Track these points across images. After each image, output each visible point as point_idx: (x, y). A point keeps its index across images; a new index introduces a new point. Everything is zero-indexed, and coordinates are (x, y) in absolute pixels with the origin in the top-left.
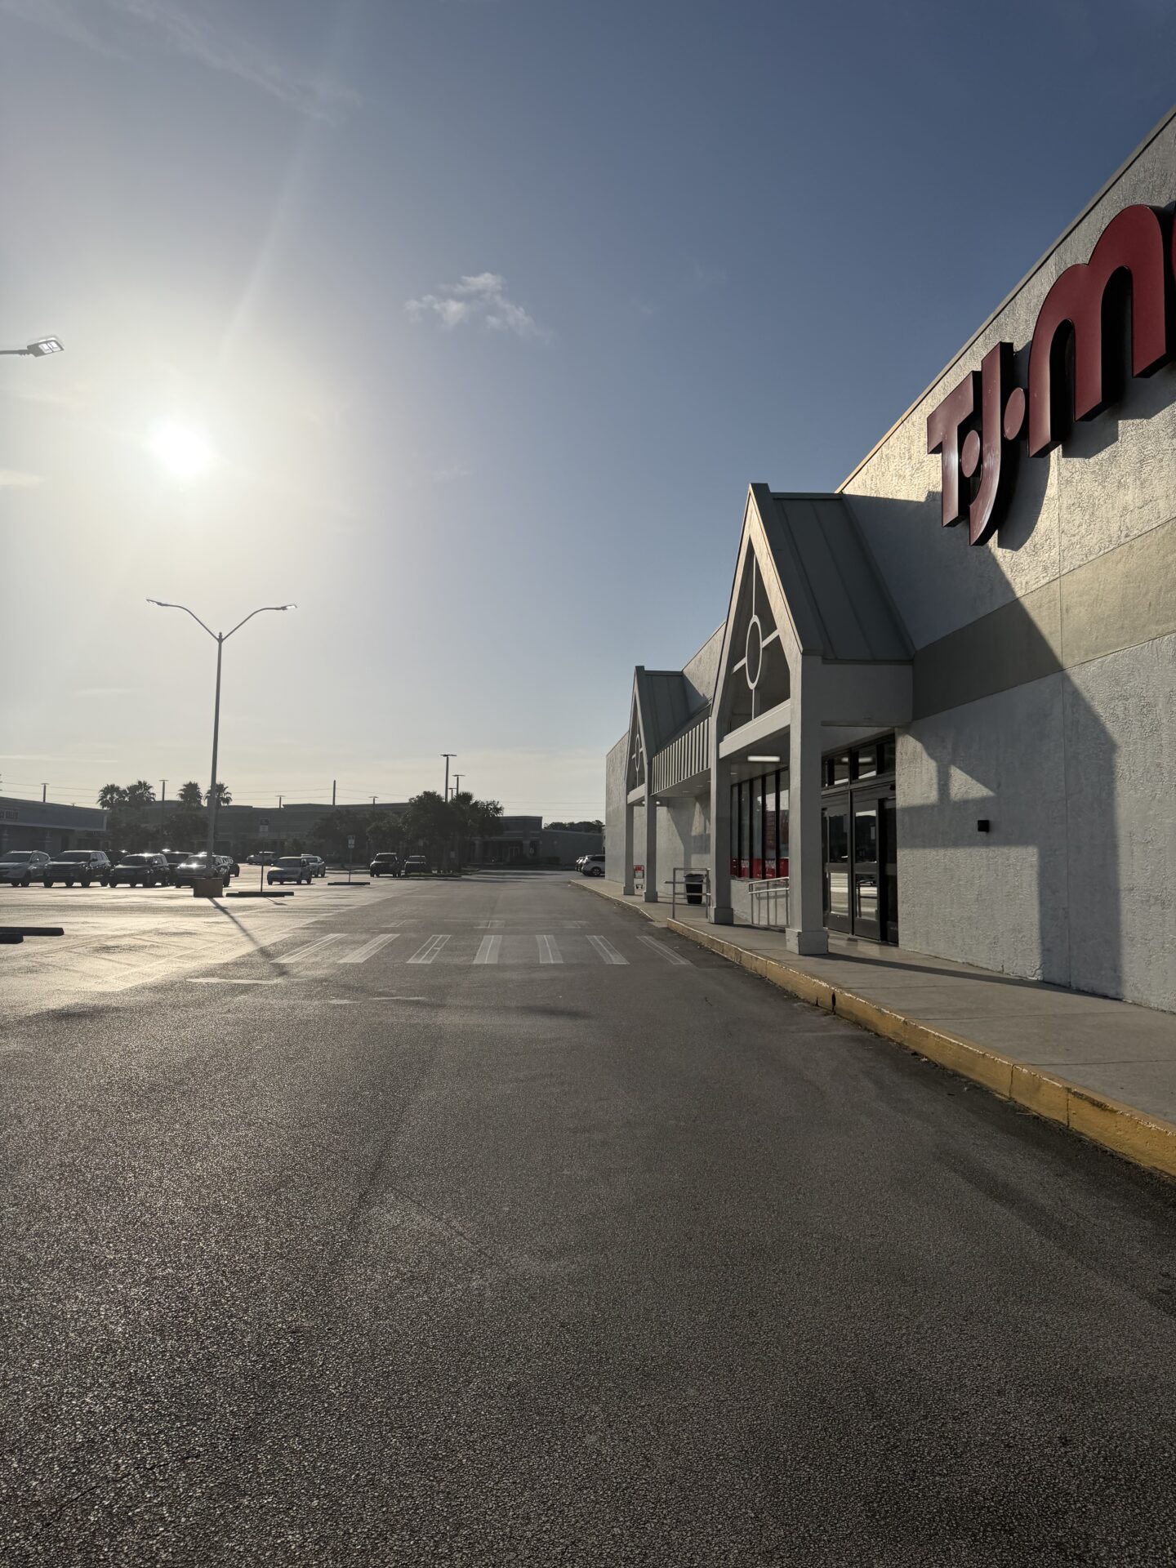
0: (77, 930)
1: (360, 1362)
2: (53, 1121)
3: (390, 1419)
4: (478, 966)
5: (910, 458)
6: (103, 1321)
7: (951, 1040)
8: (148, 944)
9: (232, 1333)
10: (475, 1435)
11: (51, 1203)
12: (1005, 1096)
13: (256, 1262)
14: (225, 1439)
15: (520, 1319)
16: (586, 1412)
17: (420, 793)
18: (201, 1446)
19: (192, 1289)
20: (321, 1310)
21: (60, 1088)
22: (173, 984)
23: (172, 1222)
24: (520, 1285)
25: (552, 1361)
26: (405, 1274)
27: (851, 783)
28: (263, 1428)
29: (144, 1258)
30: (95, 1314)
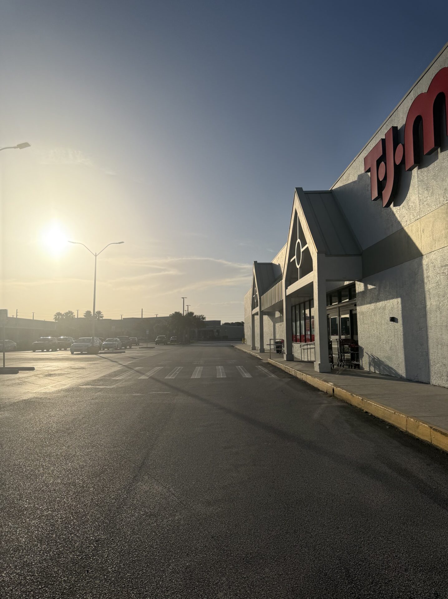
0: (40, 368)
2: (15, 446)
3: (133, 584)
4: (193, 379)
6: (17, 536)
7: (381, 407)
8: (67, 373)
9: (71, 542)
12: (404, 430)
13: (86, 508)
15: (194, 534)
16: (219, 581)
20: (110, 530)
21: (20, 432)
22: (73, 388)
24: (196, 518)
25: (207, 555)
26: (148, 513)
27: (339, 304)
29: (40, 506)
30: (15, 533)
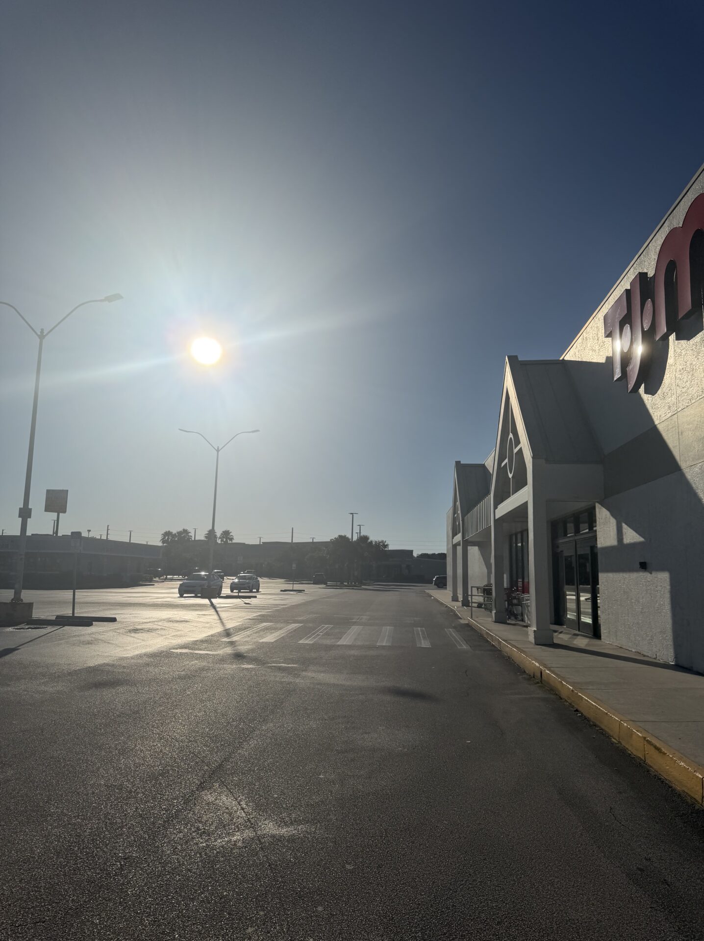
0: (124, 619)
1: (151, 878)
4: (339, 646)
5: (598, 340)
7: (593, 703)
8: (160, 627)
9: (94, 857)
10: (190, 922)
11: (36, 778)
12: (617, 740)
13: (126, 818)
14: (62, 914)
17: (337, 536)
18: (48, 917)
19: (85, 831)
20: (146, 847)
22: (162, 652)
23: (93, 793)
24: (259, 840)
26: (201, 830)
27: (575, 536)
28: (84, 910)
29: (69, 812)
